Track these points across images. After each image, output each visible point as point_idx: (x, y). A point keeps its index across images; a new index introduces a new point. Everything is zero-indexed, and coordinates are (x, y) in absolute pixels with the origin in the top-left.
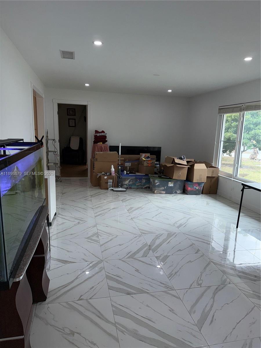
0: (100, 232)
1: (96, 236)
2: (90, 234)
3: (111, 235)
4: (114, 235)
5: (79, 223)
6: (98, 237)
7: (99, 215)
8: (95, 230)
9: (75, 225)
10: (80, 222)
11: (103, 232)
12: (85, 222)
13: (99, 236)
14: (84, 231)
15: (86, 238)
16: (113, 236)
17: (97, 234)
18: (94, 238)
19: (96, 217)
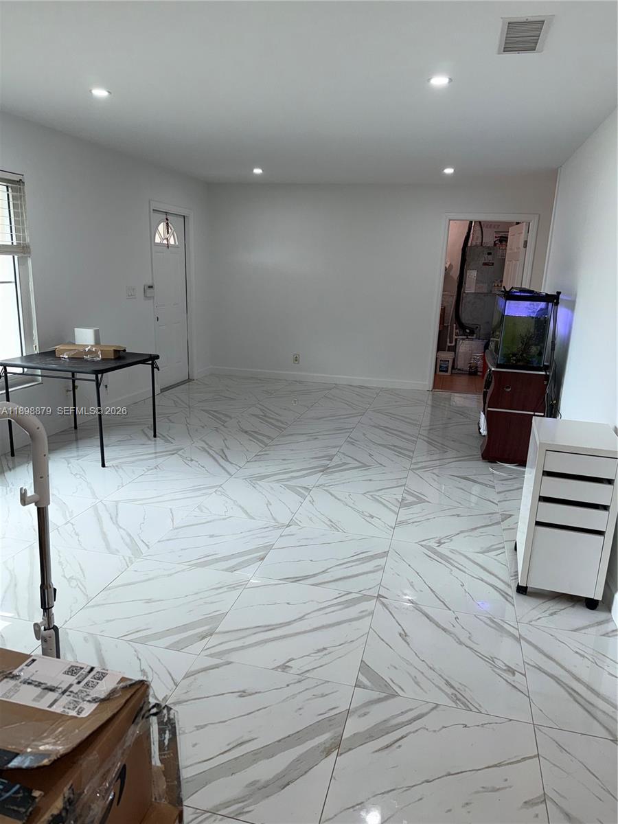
0: (393, 508)
1: (406, 502)
2: (417, 508)
3: (375, 498)
4: (369, 497)
5: (440, 543)
6: (402, 499)
7: (373, 557)
8: (404, 514)
9: (450, 538)
10: (434, 545)
11: (387, 507)
12: (423, 543)
13: (400, 500)
14: (428, 517)
15: (428, 502)
16: (372, 496)
17: (403, 504)
18: (410, 499)
19: (386, 554)
